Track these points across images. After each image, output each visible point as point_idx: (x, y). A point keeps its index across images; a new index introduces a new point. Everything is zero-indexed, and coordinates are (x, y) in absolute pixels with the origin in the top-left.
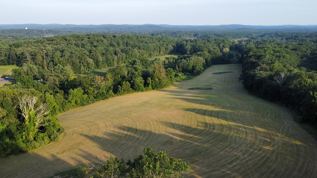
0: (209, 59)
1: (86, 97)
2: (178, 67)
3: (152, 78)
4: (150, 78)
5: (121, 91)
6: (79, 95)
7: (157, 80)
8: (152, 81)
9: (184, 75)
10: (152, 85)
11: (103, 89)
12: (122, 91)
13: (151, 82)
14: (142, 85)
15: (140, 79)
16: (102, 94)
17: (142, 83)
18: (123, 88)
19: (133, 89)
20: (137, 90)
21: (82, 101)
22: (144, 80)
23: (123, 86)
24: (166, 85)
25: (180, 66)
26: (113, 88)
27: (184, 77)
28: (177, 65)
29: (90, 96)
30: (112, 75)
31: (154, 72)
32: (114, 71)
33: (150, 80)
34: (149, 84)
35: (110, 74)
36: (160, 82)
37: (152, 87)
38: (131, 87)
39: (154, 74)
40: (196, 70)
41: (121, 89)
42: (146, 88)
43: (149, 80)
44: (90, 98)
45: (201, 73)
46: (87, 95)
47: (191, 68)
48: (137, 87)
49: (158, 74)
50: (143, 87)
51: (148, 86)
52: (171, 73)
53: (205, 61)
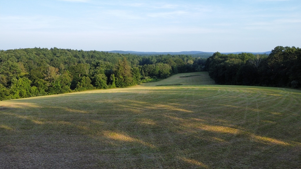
0: (175, 66)
1: (35, 90)
2: (145, 71)
3: (116, 75)
4: (114, 75)
5: (79, 86)
6: (25, 85)
7: (121, 77)
8: (116, 78)
9: (151, 78)
10: (116, 82)
11: (57, 82)
12: (82, 87)
13: (114, 80)
14: (105, 82)
15: (103, 76)
16: (56, 88)
17: (104, 79)
18: (82, 84)
19: (95, 86)
20: (98, 87)
21: (29, 93)
22: (107, 77)
23: (83, 81)
24: (131, 84)
25: (146, 71)
26: (70, 85)
27: (150, 80)
28: (143, 70)
29: (40, 88)
30: (71, 73)
31: (118, 69)
32: (73, 69)
33: (114, 77)
34: (112, 81)
35: (69, 72)
36: (125, 79)
37: (116, 85)
38: (91, 83)
39: (118, 71)
40: (163, 73)
41: (80, 85)
42: (109, 85)
43: (112, 77)
44: (40, 91)
45: (168, 77)
46: (36, 87)
47: (158, 72)
48: (99, 83)
49: (122, 71)
50: (106, 84)
51: (112, 84)
52: (136, 72)
53: (171, 67)
